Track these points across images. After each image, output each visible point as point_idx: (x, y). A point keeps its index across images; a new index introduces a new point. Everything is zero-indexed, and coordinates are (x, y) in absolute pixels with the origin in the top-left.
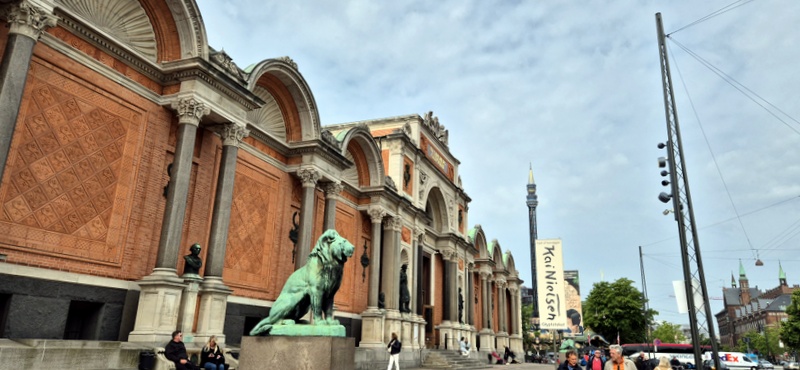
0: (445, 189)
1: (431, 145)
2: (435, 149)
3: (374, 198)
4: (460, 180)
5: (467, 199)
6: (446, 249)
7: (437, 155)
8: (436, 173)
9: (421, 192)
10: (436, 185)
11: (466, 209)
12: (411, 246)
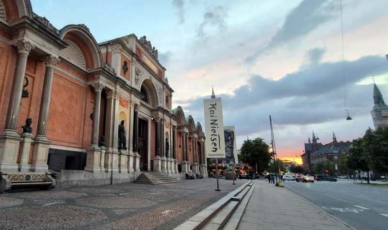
0: (155, 81)
1: (145, 55)
2: (147, 57)
4: (166, 80)
5: (171, 91)
6: (157, 116)
7: (150, 62)
8: (149, 71)
9: (137, 80)
10: (149, 78)
11: (171, 96)
12: (128, 110)
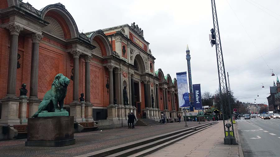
1: (135, 37)
3: (109, 61)
4: (150, 51)
5: (154, 59)
6: (145, 79)
7: (138, 41)
8: (138, 48)
9: (131, 57)
10: (138, 53)
11: (154, 62)
12: (128, 79)
